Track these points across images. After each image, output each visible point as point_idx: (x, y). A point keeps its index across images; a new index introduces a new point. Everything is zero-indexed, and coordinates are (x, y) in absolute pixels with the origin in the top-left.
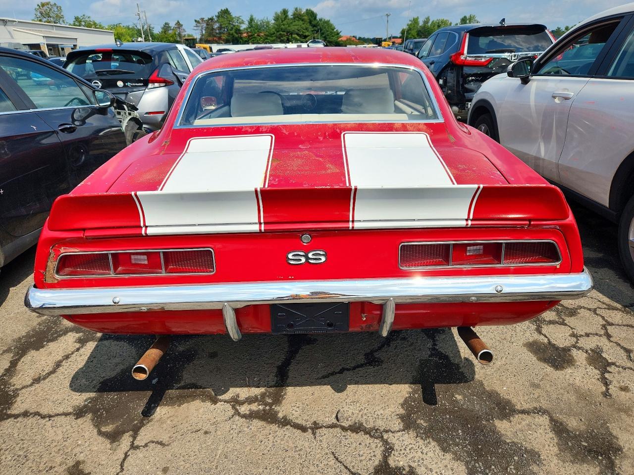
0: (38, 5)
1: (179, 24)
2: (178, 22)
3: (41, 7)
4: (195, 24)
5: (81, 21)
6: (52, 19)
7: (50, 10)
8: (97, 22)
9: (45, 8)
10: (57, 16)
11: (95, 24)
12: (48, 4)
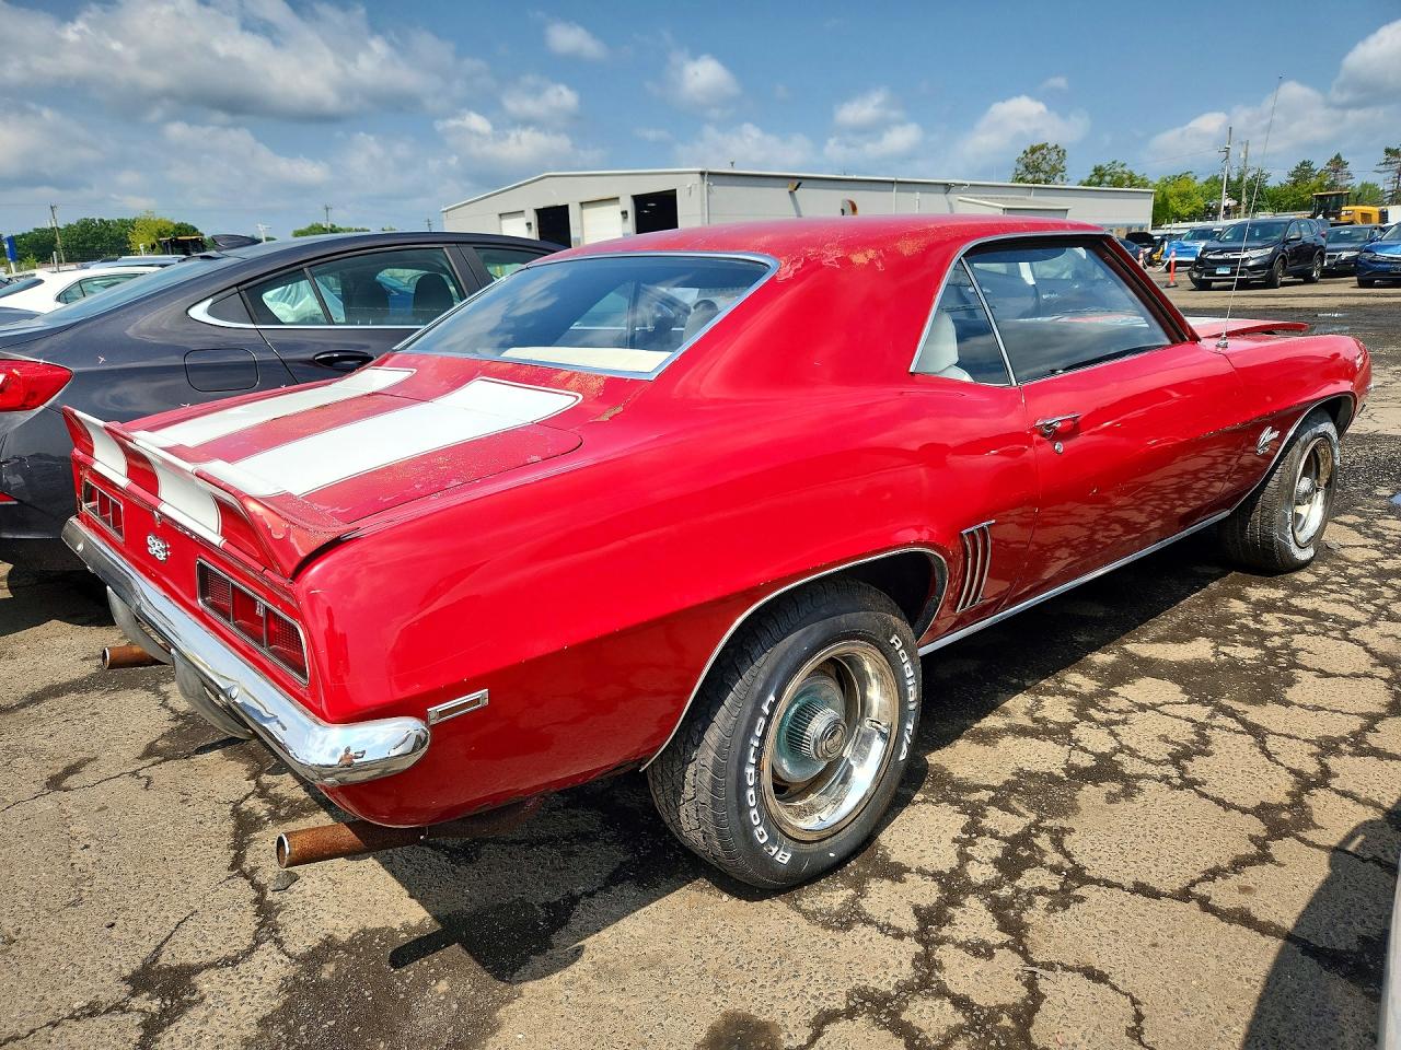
0: (1025, 152)
1: (1338, 163)
2: (1338, 157)
3: (1029, 155)
4: (1383, 157)
5: (1104, 175)
6: (1042, 176)
7: (1044, 159)
8: (1137, 173)
9: (1037, 154)
10: (1054, 168)
11: (1131, 178)
12: (1042, 147)
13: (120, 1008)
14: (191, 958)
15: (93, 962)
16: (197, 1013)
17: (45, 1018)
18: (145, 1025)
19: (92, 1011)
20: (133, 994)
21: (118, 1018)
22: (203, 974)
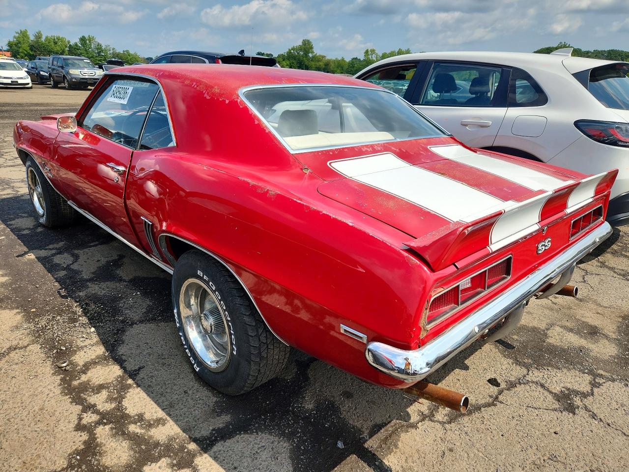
13: (586, 408)
14: (550, 398)
15: (576, 428)
16: (569, 386)
17: (609, 430)
18: (585, 397)
19: (594, 416)
20: (578, 407)
21: (589, 407)
22: (554, 391)
